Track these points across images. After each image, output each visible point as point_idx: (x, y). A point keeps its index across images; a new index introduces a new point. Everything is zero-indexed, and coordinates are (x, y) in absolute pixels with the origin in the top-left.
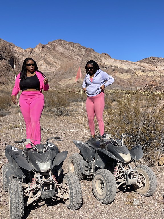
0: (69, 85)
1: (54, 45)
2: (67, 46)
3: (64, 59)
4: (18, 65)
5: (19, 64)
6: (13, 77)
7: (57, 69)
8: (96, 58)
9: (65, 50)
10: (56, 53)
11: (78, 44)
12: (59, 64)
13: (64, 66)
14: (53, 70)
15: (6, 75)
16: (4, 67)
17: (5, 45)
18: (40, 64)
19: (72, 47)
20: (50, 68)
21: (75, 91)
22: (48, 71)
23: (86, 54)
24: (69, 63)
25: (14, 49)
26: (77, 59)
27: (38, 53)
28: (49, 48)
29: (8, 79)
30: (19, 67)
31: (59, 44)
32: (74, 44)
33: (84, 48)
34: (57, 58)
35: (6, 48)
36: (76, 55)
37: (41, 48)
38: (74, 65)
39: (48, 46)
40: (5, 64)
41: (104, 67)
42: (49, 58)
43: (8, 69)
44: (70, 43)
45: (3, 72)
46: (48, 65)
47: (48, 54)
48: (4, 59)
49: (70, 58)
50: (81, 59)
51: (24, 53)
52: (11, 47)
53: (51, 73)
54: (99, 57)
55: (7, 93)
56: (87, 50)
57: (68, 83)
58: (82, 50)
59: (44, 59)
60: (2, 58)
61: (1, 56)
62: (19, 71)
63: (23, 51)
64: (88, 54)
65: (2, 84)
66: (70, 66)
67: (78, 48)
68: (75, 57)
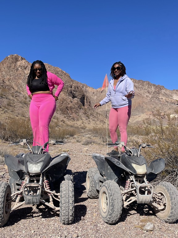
0: (137, 122)
2: (136, 84)
4: (89, 103)
5: (90, 102)
6: (83, 114)
8: (166, 94)
11: (147, 82)
13: (133, 103)
15: (77, 112)
16: (75, 104)
17: (77, 85)
19: (142, 85)
21: (142, 127)
23: (156, 91)
24: (138, 100)
25: (87, 89)
26: (147, 96)
29: (78, 115)
30: (90, 105)
32: (143, 82)
33: (154, 85)
35: (78, 88)
36: (146, 93)
38: (144, 102)
40: (76, 102)
41: (176, 104)
43: (79, 107)
44: (139, 81)
45: (74, 109)
48: (76, 97)
49: (139, 95)
50: (150, 96)
51: (95, 93)
52: (84, 87)
54: (170, 94)
55: (76, 128)
56: (156, 87)
57: (137, 120)
58: (152, 87)
60: (74, 97)
61: (73, 94)
62: (90, 108)
63: (95, 90)
64: (158, 91)
65: (72, 120)
66: (139, 104)
67: (148, 85)
68: (144, 95)
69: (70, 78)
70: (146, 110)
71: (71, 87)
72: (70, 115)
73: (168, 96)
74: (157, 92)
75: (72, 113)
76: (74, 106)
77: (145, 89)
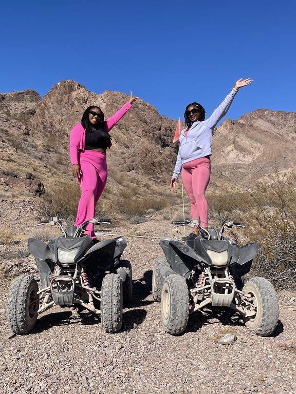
1: (251, 119)
2: (273, 119)
3: (267, 140)
7: (256, 157)
9: (271, 126)
10: (255, 132)
11: (294, 114)
12: (259, 149)
13: (268, 152)
14: (248, 159)
15: (170, 170)
16: (167, 157)
17: (170, 125)
18: (227, 151)
20: (244, 157)
22: (241, 162)
24: (277, 146)
26: (293, 138)
27: (224, 134)
28: (243, 124)
31: (260, 117)
32: (286, 114)
34: (256, 140)
35: (171, 130)
36: (291, 132)
37: (229, 126)
38: (287, 149)
39: (241, 121)
40: (168, 153)
42: (242, 140)
43: (172, 161)
44: (279, 112)
45: (165, 166)
46: (241, 152)
47: (241, 134)
48: (168, 145)
49: (278, 138)
53: (245, 165)
55: (167, 196)
59: (234, 142)
60: (164, 145)
61: (163, 141)
65: (162, 183)
66: (280, 152)
67: (294, 119)
68: (288, 136)
69: (158, 114)
70: (291, 163)
71: (160, 130)
72: (159, 175)
75: (162, 172)
76: (165, 160)
77: (289, 126)
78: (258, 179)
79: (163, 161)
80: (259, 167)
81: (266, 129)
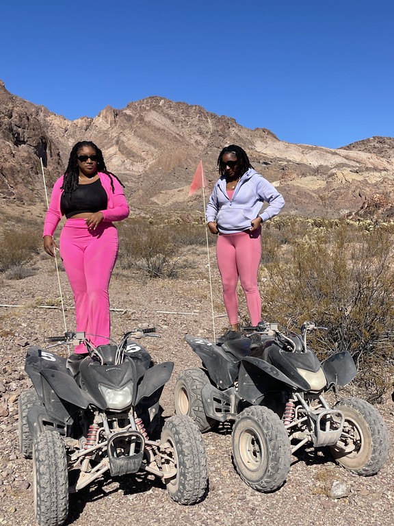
0: (176, 206)
1: (141, 111)
2: (171, 112)
3: (164, 142)
4: (57, 158)
5: (58, 155)
7: (148, 166)
8: (241, 139)
9: (168, 122)
10: (147, 129)
11: (197, 107)
12: (152, 155)
13: (165, 159)
14: (138, 168)
15: (28, 182)
16: (23, 161)
17: (26, 110)
18: (108, 155)
19: (185, 115)
20: (132, 164)
21: (190, 218)
22: (128, 172)
23: (218, 131)
24: (177, 152)
25: (48, 119)
26: (196, 141)
27: (104, 129)
28: (130, 116)
29: (33, 190)
30: (59, 163)
31: (154, 108)
32: (188, 107)
33: (213, 116)
34: (149, 142)
35: (28, 119)
36: (194, 133)
37: (111, 118)
38: (189, 156)
39: (128, 112)
40: (26, 154)
41: (261, 161)
42: (129, 140)
43: (32, 168)
44: (179, 103)
45: (21, 175)
46: (128, 157)
47: (127, 131)
48: (24, 142)
49: (178, 140)
50: (205, 142)
51: (71, 130)
52: (42, 114)
53: (134, 176)
54: (249, 138)
55: (29, 223)
56: (219, 120)
57: (174, 200)
58: (207, 121)
59: (117, 143)
60: (18, 142)
61: (16, 136)
62: (60, 171)
63: (69, 124)
64: (221, 130)
65: (18, 202)
66: (180, 160)
67: (198, 115)
68: (191, 138)
69: (6, 91)
71: (11, 117)
72: (11, 190)
73: (245, 143)
74: (220, 133)
75: (16, 184)
76: (21, 165)
77: (192, 125)
78: (151, 197)
79: (18, 166)
80: (153, 180)
81: (162, 127)
